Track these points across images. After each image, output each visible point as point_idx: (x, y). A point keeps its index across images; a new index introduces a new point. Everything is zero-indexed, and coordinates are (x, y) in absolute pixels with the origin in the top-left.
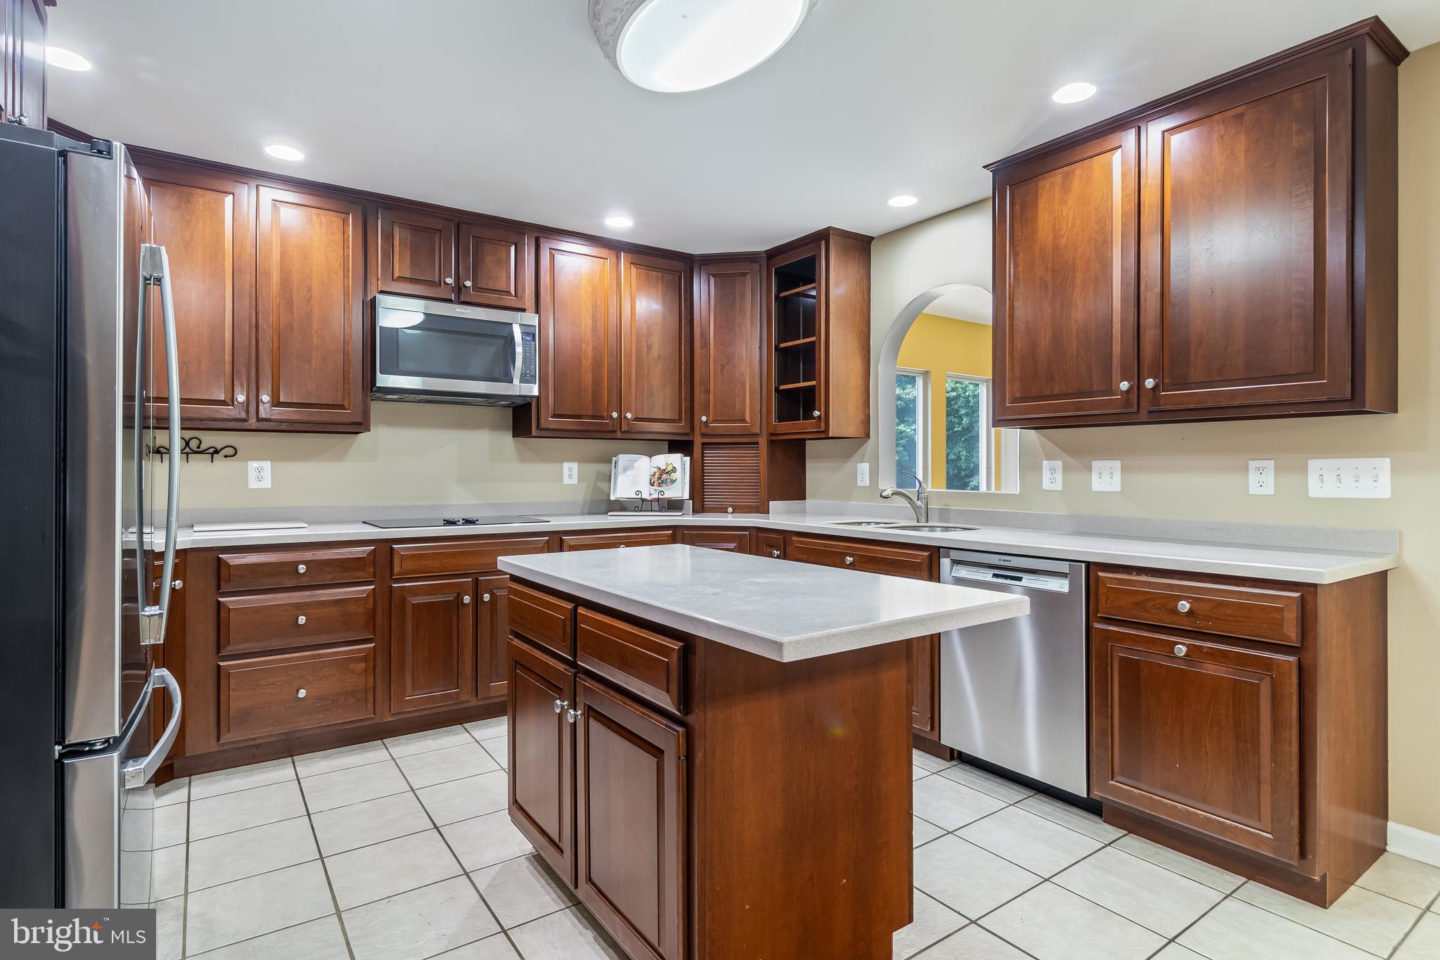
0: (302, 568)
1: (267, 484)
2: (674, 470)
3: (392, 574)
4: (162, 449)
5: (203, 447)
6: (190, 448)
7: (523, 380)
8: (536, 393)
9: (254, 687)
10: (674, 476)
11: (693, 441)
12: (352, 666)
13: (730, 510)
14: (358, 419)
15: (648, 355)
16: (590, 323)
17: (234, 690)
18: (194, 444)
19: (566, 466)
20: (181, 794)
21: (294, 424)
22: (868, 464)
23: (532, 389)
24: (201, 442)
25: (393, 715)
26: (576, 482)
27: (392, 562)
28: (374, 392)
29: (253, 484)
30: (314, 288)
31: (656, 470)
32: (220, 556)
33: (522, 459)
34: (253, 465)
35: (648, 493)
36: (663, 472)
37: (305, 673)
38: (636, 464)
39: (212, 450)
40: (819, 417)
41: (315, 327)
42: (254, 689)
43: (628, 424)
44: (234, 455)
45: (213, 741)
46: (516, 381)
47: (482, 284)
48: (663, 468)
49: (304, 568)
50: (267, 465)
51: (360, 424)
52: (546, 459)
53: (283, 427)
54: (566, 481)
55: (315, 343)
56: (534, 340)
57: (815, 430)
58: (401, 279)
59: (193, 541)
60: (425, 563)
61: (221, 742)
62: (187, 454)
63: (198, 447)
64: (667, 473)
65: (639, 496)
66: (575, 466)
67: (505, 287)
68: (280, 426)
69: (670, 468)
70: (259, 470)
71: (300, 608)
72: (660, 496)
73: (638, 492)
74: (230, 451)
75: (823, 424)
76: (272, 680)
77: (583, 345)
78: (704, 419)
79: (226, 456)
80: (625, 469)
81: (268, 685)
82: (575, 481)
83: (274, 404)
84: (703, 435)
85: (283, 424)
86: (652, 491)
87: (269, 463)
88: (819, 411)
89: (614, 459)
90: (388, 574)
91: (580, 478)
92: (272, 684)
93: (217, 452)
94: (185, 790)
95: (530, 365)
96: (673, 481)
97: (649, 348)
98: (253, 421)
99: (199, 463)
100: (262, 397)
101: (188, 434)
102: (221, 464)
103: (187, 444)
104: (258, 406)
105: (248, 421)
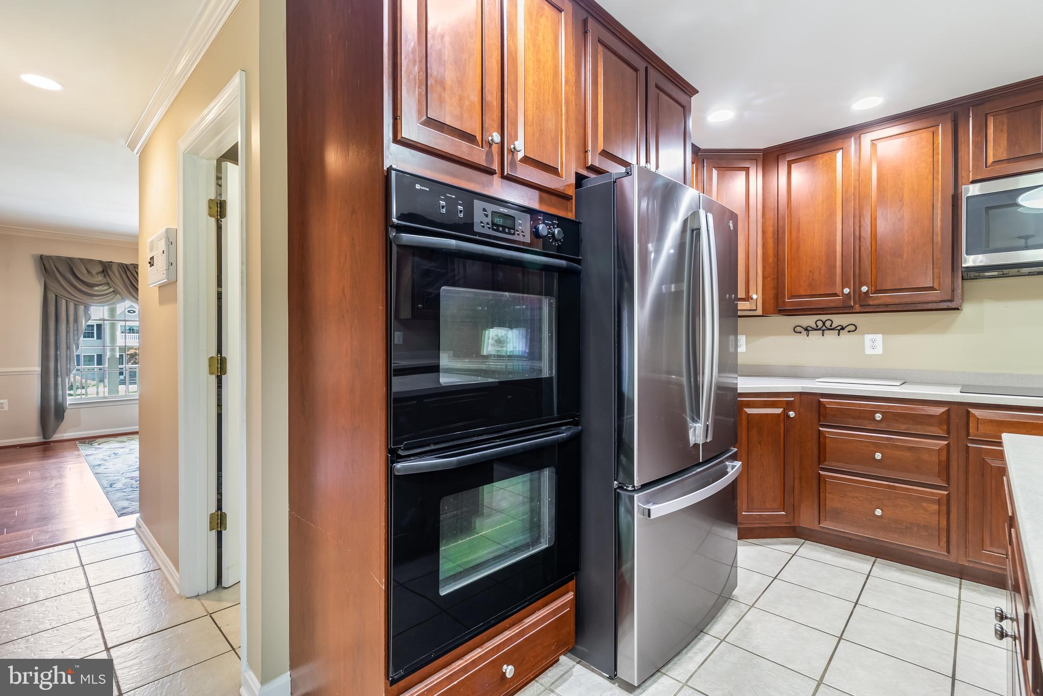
0: (878, 417)
1: (879, 350)
3: (968, 435)
4: (809, 328)
5: (834, 326)
6: (826, 327)
9: (842, 495)
12: (924, 504)
14: (950, 298)
17: (829, 493)
18: (828, 324)
20: (792, 549)
21: (889, 306)
24: (832, 322)
25: (969, 561)
27: (968, 424)
28: (962, 271)
29: (868, 351)
30: (906, 196)
32: (821, 400)
34: (868, 338)
37: (881, 497)
39: (839, 328)
42: (842, 497)
44: (855, 331)
45: (817, 522)
49: (879, 417)
50: (879, 338)
51: (950, 301)
53: (881, 309)
55: (906, 241)
58: (997, 163)
59: (803, 388)
61: (820, 525)
62: (823, 330)
63: (831, 326)
68: (878, 308)
70: (873, 341)
71: (878, 447)
74: (852, 328)
76: (856, 495)
79: (849, 332)
81: (853, 497)
83: (873, 292)
87: (881, 336)
90: (963, 433)
92: (856, 498)
93: (843, 329)
94: (797, 547)
98: (857, 306)
99: (831, 336)
100: (862, 288)
101: (824, 318)
102: (845, 337)
103: (824, 324)
104: (860, 295)
105: (853, 307)
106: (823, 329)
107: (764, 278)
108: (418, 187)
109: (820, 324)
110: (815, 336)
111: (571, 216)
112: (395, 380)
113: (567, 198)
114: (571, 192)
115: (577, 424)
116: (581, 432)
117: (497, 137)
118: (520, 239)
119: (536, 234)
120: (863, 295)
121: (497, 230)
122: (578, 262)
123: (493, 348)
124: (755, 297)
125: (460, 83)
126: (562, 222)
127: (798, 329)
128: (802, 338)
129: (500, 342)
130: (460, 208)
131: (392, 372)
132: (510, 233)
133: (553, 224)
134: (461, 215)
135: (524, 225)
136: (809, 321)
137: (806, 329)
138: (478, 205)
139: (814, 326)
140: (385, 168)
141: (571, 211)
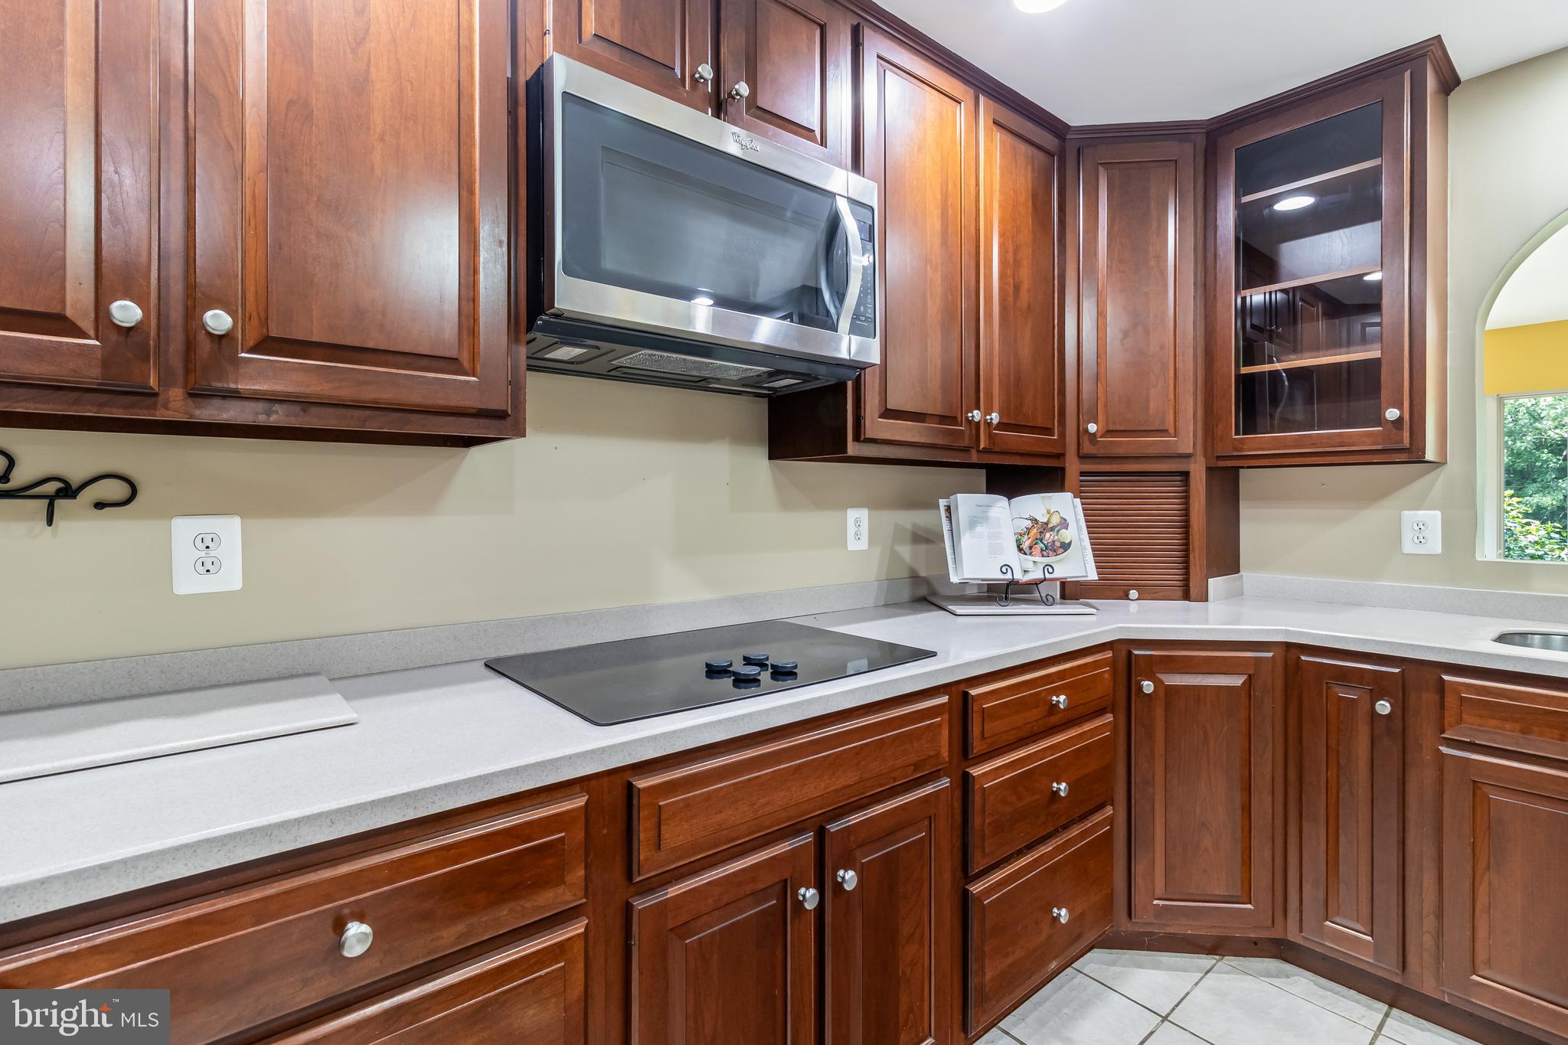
1: (230, 578)
2: (1064, 524)
7: (854, 330)
8: (875, 358)
10: (1062, 535)
11: (1063, 469)
13: (1133, 594)
14: (497, 402)
15: (1015, 303)
16: (938, 226)
19: (852, 514)
21: (314, 410)
22: (1438, 513)
23: (869, 350)
24: (11, 464)
26: (868, 548)
27: (631, 833)
28: (541, 329)
29: (187, 582)
31: (1029, 524)
34: (185, 530)
35: (1021, 567)
36: (1039, 526)
38: (989, 513)
39: (52, 487)
40: (1400, 420)
41: (378, 120)
43: (991, 436)
44: (127, 502)
46: (841, 331)
47: (764, 101)
48: (1041, 520)
50: (230, 530)
51: (500, 415)
53: (279, 417)
54: (853, 545)
56: (872, 239)
57: (1380, 447)
60: (718, 818)
63: (5, 479)
64: (1052, 529)
65: (1009, 576)
66: (864, 515)
68: (268, 414)
69: (1055, 520)
70: (207, 543)
72: (1046, 576)
73: (1004, 568)
74: (114, 490)
75: (1406, 434)
78: (1092, 427)
79: (100, 505)
80: (973, 523)
82: (863, 545)
83: (247, 340)
85: (277, 407)
86: (1030, 566)
87: (236, 522)
88: (1400, 407)
89: (942, 503)
91: (876, 540)
93: (66, 492)
96: (1066, 546)
98: (176, 394)
100: (209, 314)
102: (69, 526)
104: (190, 346)
105: (156, 395)
120: (205, 348)
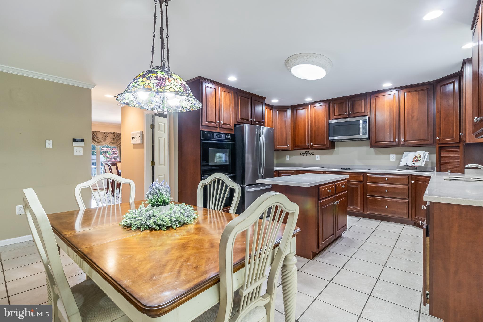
1: (319, 160)
2: (421, 156)
5: (309, 153)
7: (363, 134)
10: (420, 159)
13: (449, 171)
14: (328, 147)
18: (308, 152)
19: (391, 155)
23: (366, 136)
26: (395, 160)
29: (317, 160)
30: (320, 121)
31: (414, 157)
32: (300, 172)
33: (376, 154)
34: (317, 156)
35: (410, 164)
36: (416, 157)
38: (409, 155)
41: (320, 129)
43: (403, 143)
46: (361, 134)
47: (355, 112)
48: (417, 156)
50: (319, 156)
52: (384, 153)
54: (391, 160)
56: (367, 123)
58: (336, 115)
59: (296, 169)
64: (418, 158)
66: (394, 155)
67: (361, 111)
69: (419, 156)
72: (414, 165)
73: (407, 164)
74: (313, 154)
77: (386, 121)
78: (437, 138)
83: (314, 144)
84: (439, 144)
86: (412, 163)
89: (404, 153)
91: (396, 159)
93: (311, 154)
95: (365, 130)
97: (413, 117)
99: (308, 156)
100: (311, 144)
101: (307, 151)
102: (312, 156)
103: (307, 152)
105: (310, 148)
106: (307, 154)
107: (291, 140)
108: (205, 133)
109: (306, 152)
110: (305, 156)
111: (233, 133)
112: (202, 167)
113: (232, 129)
114: (233, 128)
115: (235, 174)
116: (235, 175)
117: (218, 122)
118: (223, 139)
119: (225, 137)
121: (218, 138)
122: (235, 142)
123: (218, 160)
124: (288, 145)
125: (212, 114)
126: (231, 135)
127: (301, 154)
128: (302, 156)
129: (220, 157)
130: (212, 135)
131: (202, 166)
132: (220, 138)
133: (229, 135)
134: (212, 136)
135: (223, 136)
136: (304, 151)
137: (303, 154)
138: (215, 134)
139: (305, 153)
140: (200, 130)
141: (233, 131)
